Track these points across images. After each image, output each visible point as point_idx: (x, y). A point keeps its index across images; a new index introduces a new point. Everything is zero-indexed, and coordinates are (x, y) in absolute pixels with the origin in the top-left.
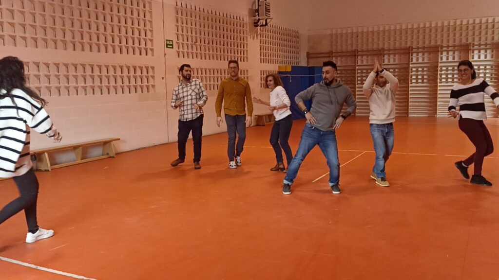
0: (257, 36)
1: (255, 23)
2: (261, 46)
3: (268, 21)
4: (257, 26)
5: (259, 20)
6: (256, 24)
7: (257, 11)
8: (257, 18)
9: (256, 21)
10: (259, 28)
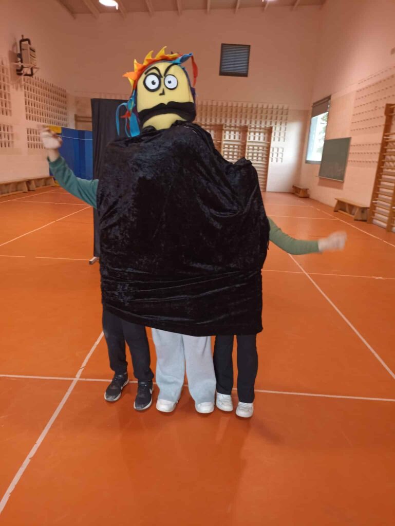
0: (21, 86)
1: (17, 70)
2: (26, 100)
3: (34, 70)
4: (21, 74)
5: (22, 67)
6: (19, 72)
7: (20, 55)
8: (20, 64)
9: (19, 69)
10: (22, 77)
